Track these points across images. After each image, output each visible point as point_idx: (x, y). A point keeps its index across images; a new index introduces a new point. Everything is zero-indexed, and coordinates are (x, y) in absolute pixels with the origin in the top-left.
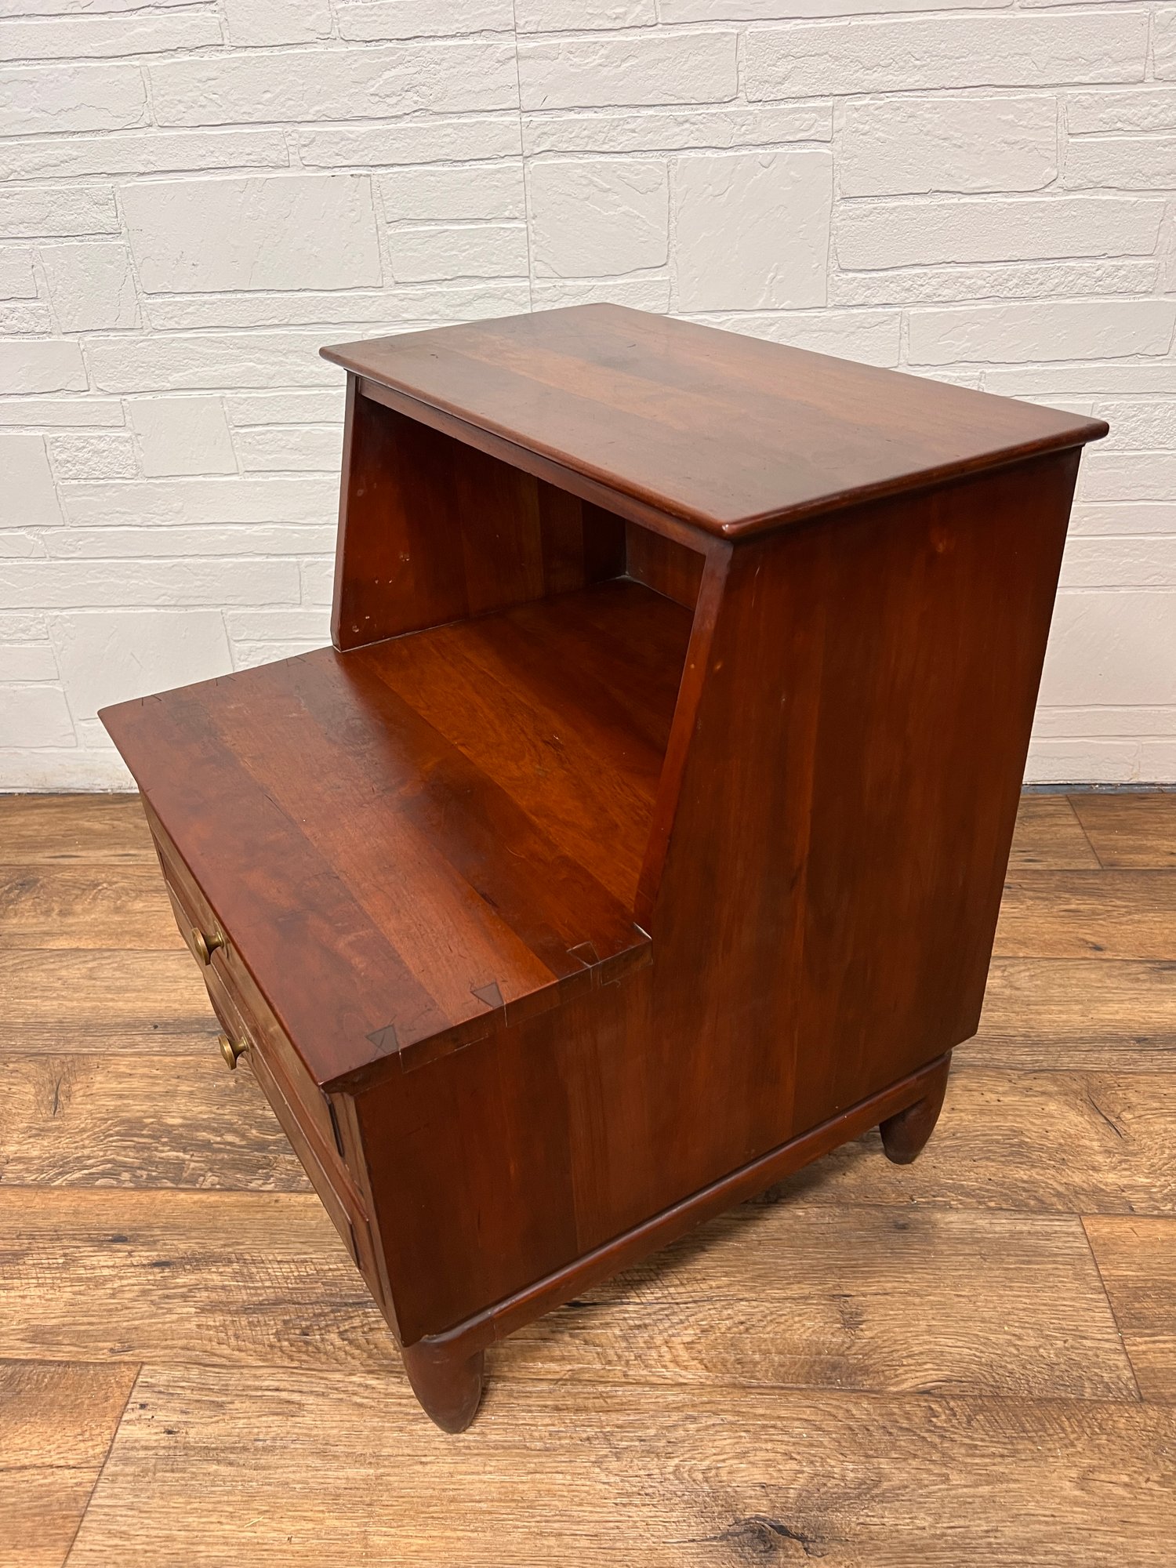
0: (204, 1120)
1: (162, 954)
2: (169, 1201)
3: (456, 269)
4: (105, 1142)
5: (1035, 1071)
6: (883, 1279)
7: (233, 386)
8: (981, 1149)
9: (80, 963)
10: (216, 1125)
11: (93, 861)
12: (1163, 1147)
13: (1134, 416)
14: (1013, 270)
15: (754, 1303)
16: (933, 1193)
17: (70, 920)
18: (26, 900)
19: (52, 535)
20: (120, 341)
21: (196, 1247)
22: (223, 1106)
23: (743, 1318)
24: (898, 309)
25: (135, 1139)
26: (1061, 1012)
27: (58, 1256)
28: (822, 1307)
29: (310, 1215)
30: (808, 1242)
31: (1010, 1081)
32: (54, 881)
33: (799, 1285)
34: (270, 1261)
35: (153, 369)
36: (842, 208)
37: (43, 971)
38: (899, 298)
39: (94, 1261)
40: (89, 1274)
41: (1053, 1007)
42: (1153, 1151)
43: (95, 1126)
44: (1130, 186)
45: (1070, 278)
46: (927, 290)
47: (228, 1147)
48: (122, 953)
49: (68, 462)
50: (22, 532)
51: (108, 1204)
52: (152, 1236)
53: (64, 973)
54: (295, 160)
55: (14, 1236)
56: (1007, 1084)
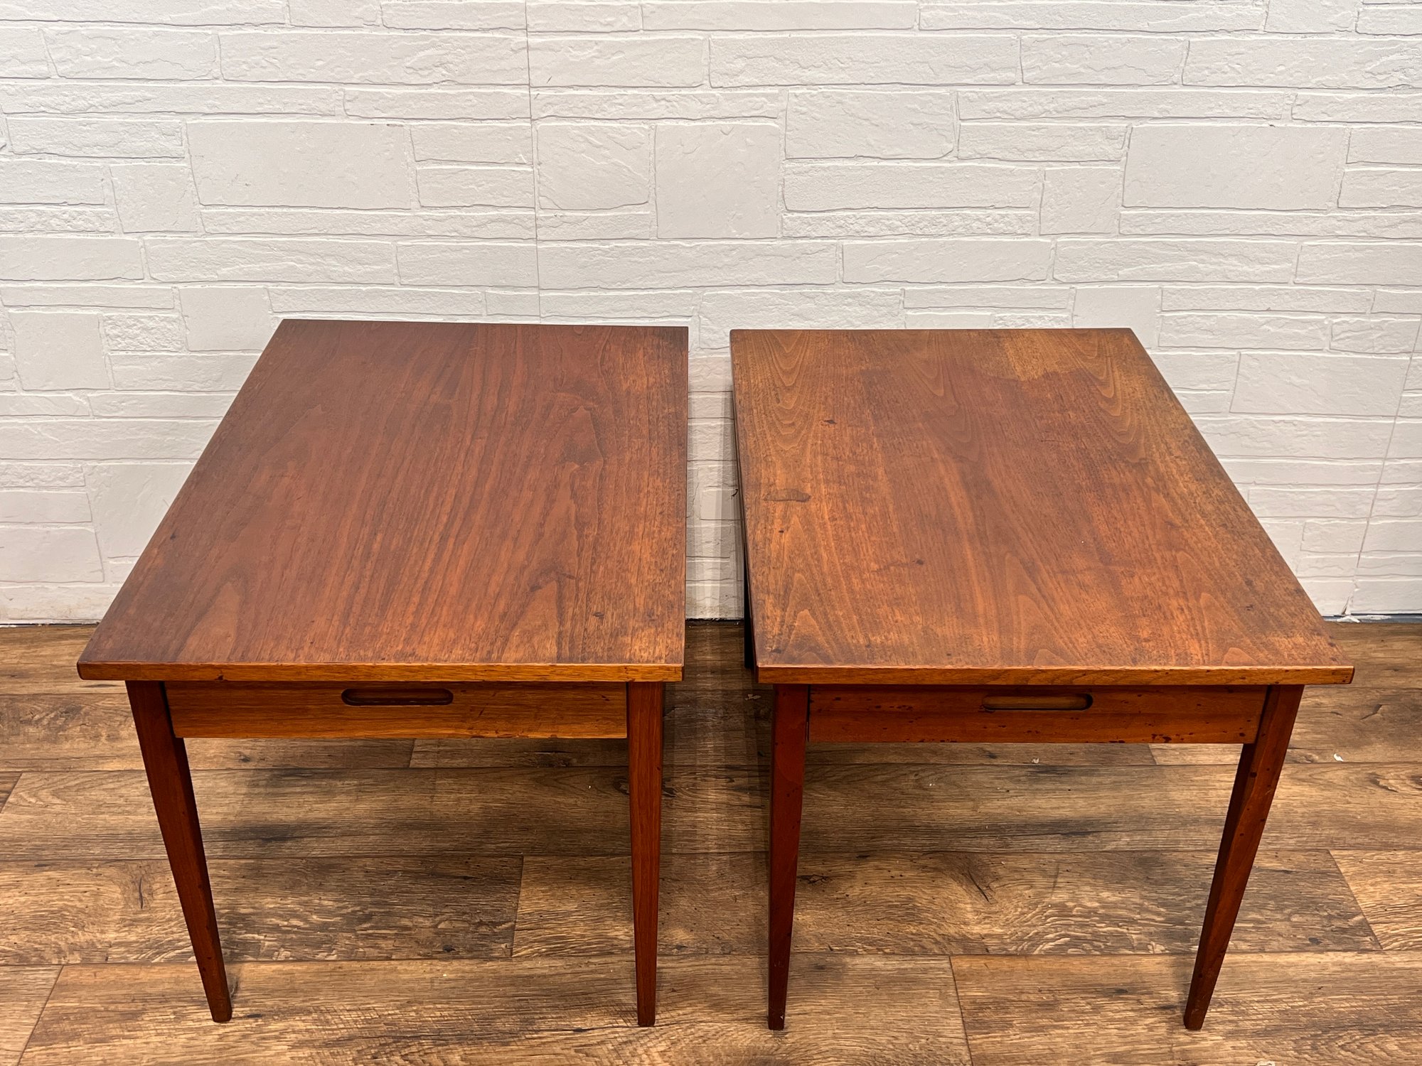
0: (270, 909)
1: (211, 774)
2: (253, 971)
3: (473, 199)
5: (932, 852)
6: (804, 1004)
7: (275, 280)
8: (884, 912)
10: (282, 913)
12: (1017, 907)
14: (923, 215)
15: (710, 1024)
16: (846, 944)
17: (119, 745)
18: (74, 727)
19: (97, 397)
20: (176, 241)
21: (281, 1003)
22: (285, 897)
24: (834, 241)
26: (957, 808)
27: (168, 1014)
28: (759, 1024)
31: (911, 861)
32: (96, 709)
34: (341, 1011)
35: (204, 265)
38: (834, 233)
41: (951, 804)
42: (1010, 910)
44: (1008, 158)
45: (967, 223)
46: (857, 228)
47: (294, 929)
49: (119, 336)
50: (68, 394)
52: (243, 997)
53: (123, 791)
54: (340, 110)
55: (130, 1001)
56: (909, 863)
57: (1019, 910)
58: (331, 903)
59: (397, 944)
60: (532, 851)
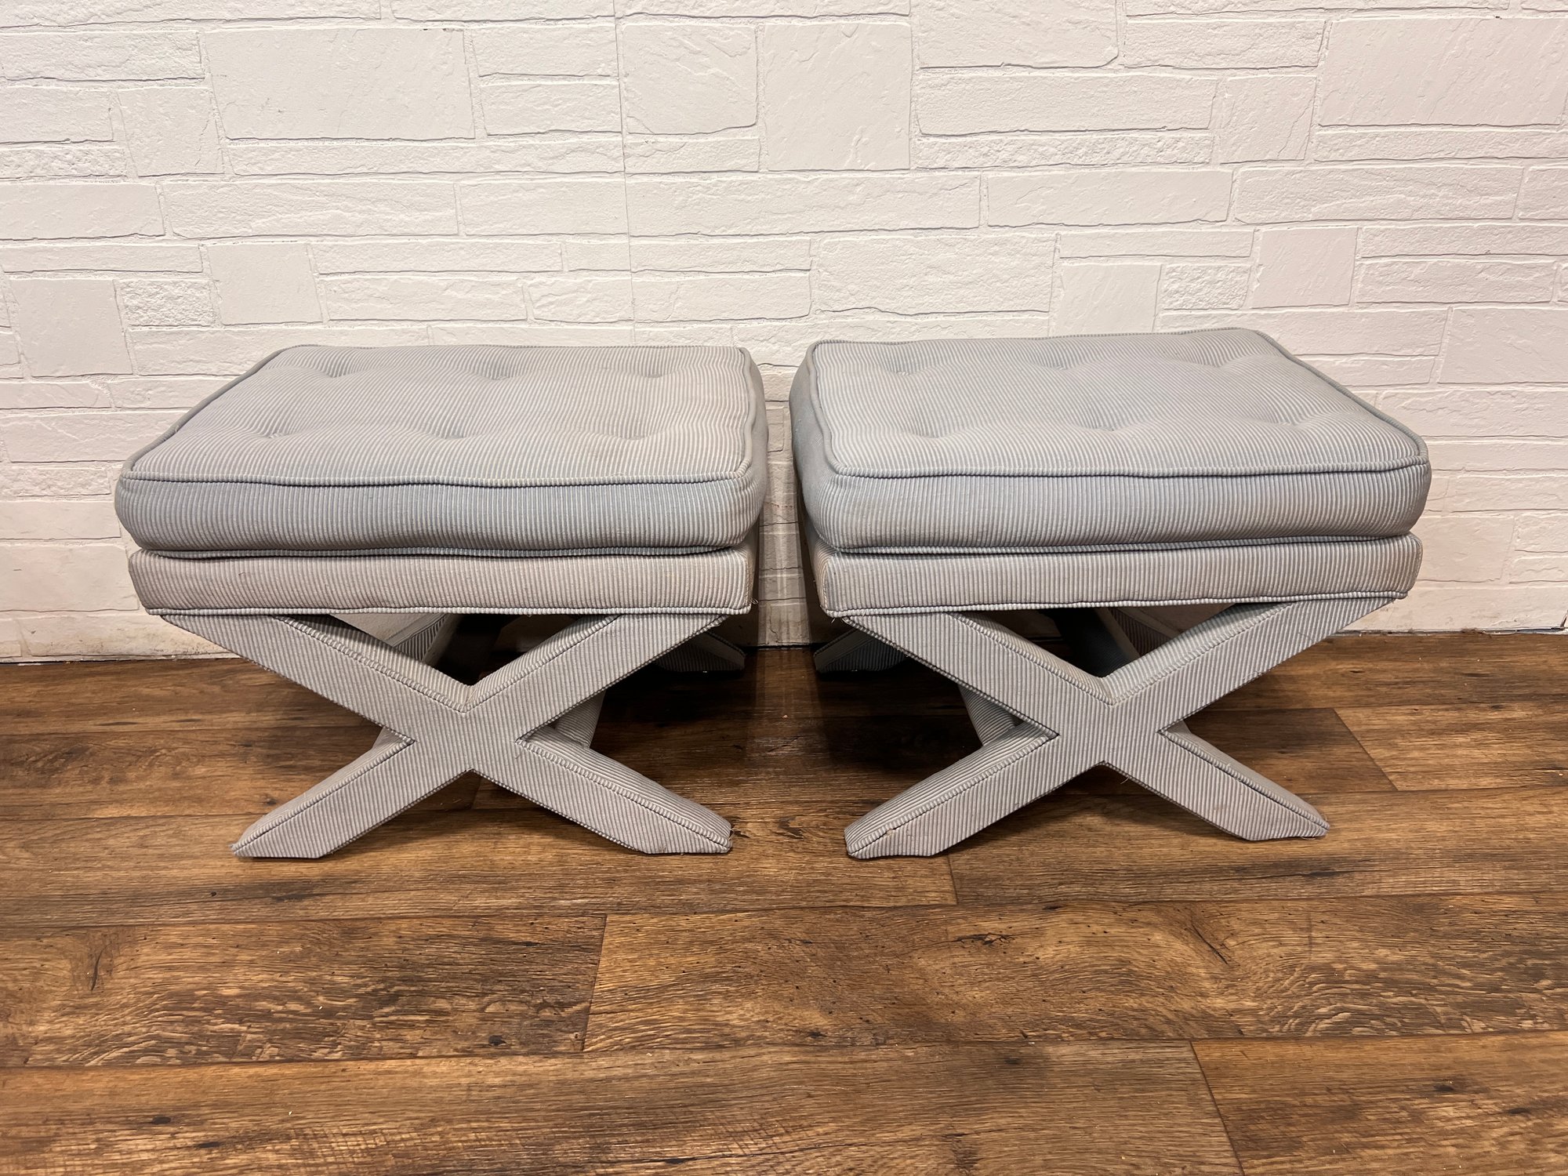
0: (264, 988)
1: (224, 820)
2: (222, 1076)
3: (549, 123)
4: (149, 1017)
5: (1139, 903)
6: (996, 1115)
7: (319, 233)
8: (1090, 980)
9: (131, 831)
10: (278, 993)
11: (150, 727)
12: (1266, 971)
13: (1199, 278)
14: (1082, 140)
15: (864, 1148)
16: (1044, 1027)
17: (122, 788)
18: (73, 769)
19: (119, 384)
20: (200, 185)
21: (250, 1124)
22: (286, 972)
23: (852, 1165)
24: (976, 173)
25: (185, 1013)
26: (1161, 846)
27: (89, 1142)
28: (934, 1148)
29: (381, 1083)
30: (918, 1082)
31: (1115, 913)
32: (106, 748)
33: (910, 1127)
34: (334, 1135)
35: (234, 215)
36: (921, 77)
37: (87, 840)
38: (977, 162)
39: (131, 1145)
40: (125, 1159)
41: (1153, 841)
42: (1258, 976)
43: (139, 1000)
44: (1184, 65)
45: (1134, 149)
46: (1004, 155)
47: (291, 1016)
48: (180, 819)
49: (140, 308)
50: (85, 381)
51: (150, 1083)
52: (199, 1115)
53: (111, 842)
54: (387, 13)
55: (40, 1122)
56: (1112, 916)
57: (1272, 975)
58: (346, 979)
59: (428, 1035)
60: (620, 908)
